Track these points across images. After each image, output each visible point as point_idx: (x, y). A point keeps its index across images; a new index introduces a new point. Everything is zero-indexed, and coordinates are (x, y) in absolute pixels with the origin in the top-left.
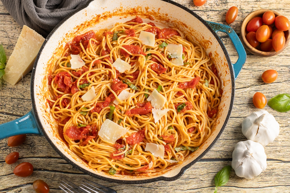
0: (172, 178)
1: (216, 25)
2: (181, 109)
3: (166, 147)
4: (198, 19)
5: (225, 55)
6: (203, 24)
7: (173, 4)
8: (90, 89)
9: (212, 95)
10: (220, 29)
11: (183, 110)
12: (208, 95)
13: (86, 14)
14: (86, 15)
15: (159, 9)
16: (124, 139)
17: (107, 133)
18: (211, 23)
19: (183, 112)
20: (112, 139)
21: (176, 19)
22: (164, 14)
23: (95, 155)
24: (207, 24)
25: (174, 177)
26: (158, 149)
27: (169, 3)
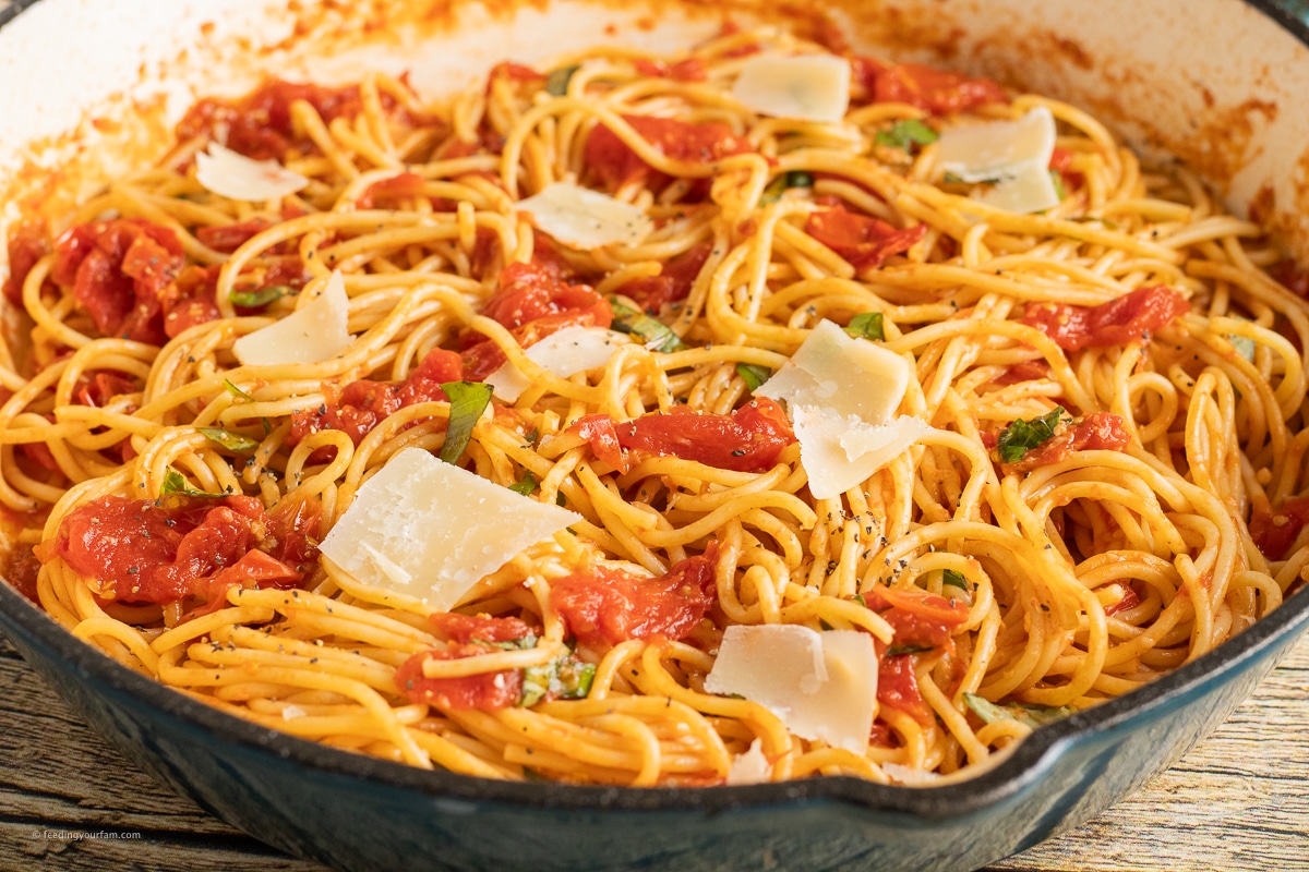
2: (1032, 445)
3: (894, 654)
8: (319, 294)
9: (1282, 405)
11: (1051, 446)
12: (1254, 398)
16: (539, 585)
17: (393, 539)
19: (1052, 458)
20: (435, 580)
21: (1006, 20)
26: (821, 675)
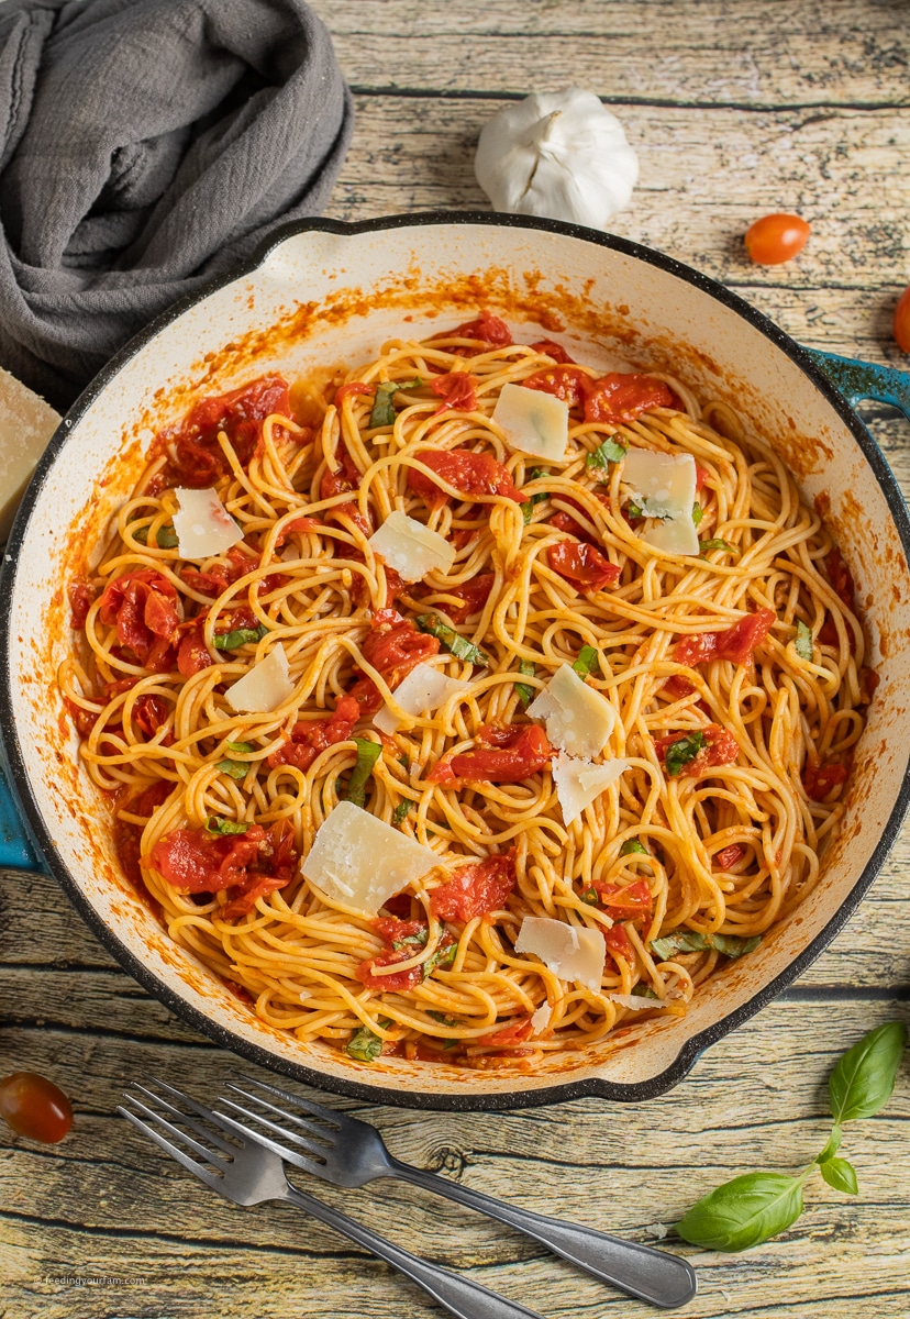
0: (638, 1084)
1: (854, 368)
2: (684, 762)
3: (614, 936)
4: (769, 341)
5: (894, 513)
6: (792, 364)
7: (656, 264)
8: (265, 655)
9: (826, 694)
10: (874, 388)
11: (695, 766)
12: (810, 697)
13: (251, 300)
14: (251, 307)
15: (590, 282)
16: (423, 896)
17: (341, 865)
18: (829, 362)
19: (695, 774)
20: (367, 894)
21: (665, 333)
22: (611, 306)
23: (287, 968)
24: (813, 364)
25: (650, 1081)
26: (576, 944)
27: (637, 260)
